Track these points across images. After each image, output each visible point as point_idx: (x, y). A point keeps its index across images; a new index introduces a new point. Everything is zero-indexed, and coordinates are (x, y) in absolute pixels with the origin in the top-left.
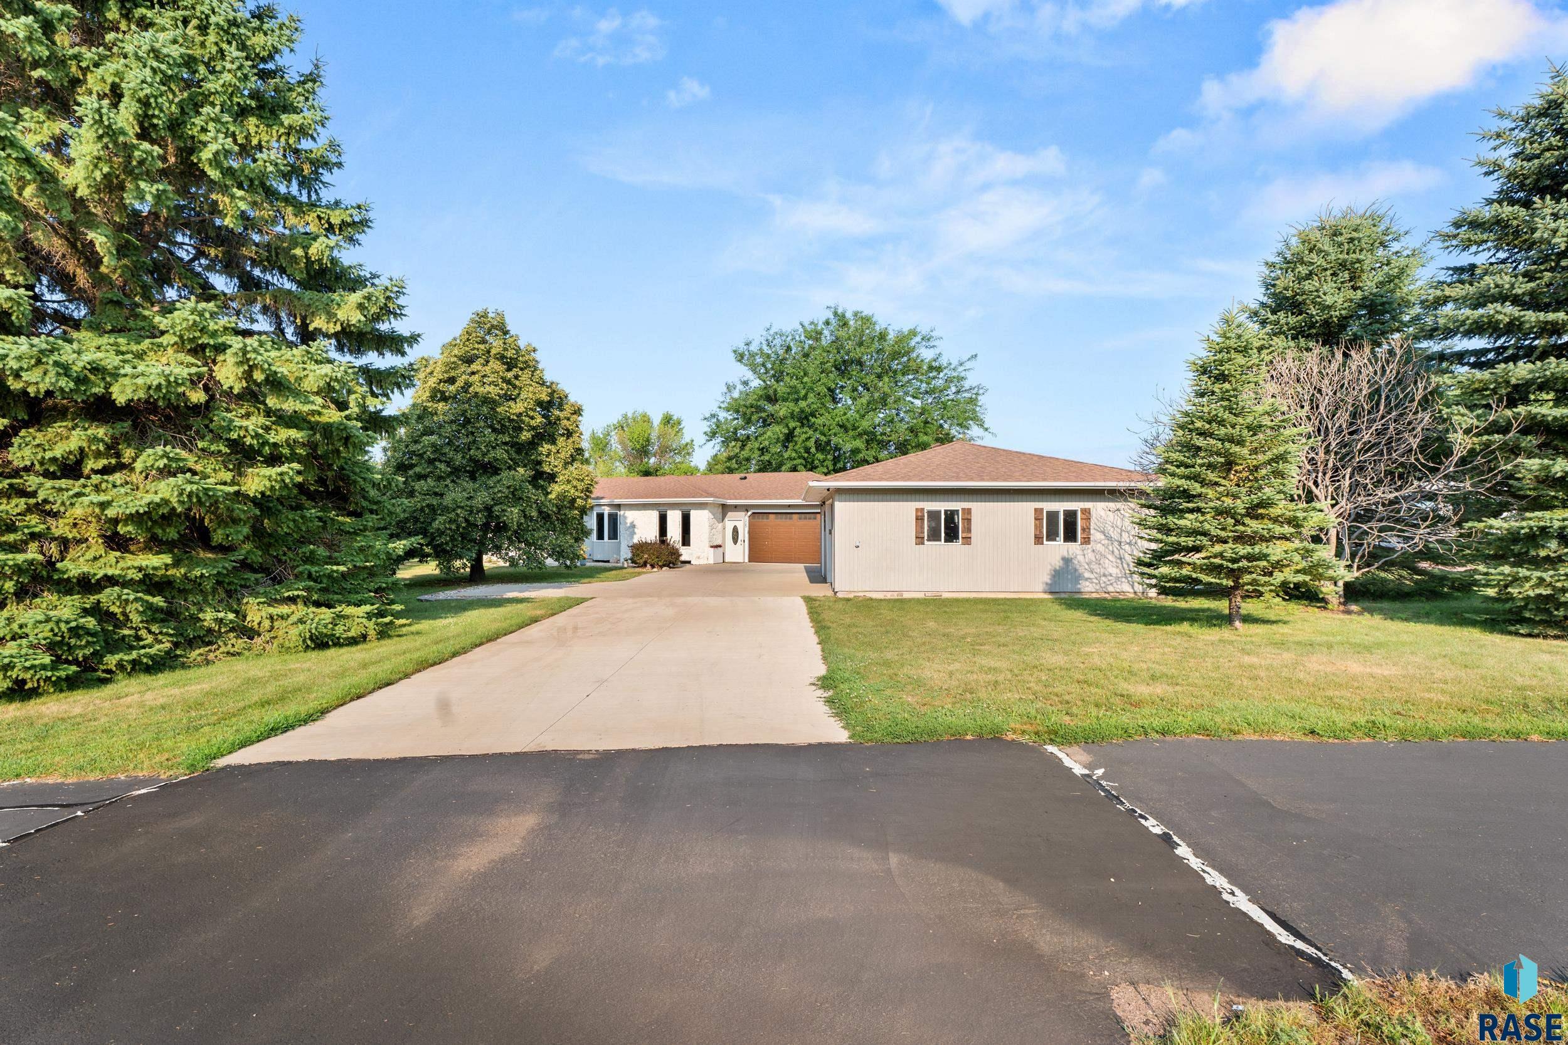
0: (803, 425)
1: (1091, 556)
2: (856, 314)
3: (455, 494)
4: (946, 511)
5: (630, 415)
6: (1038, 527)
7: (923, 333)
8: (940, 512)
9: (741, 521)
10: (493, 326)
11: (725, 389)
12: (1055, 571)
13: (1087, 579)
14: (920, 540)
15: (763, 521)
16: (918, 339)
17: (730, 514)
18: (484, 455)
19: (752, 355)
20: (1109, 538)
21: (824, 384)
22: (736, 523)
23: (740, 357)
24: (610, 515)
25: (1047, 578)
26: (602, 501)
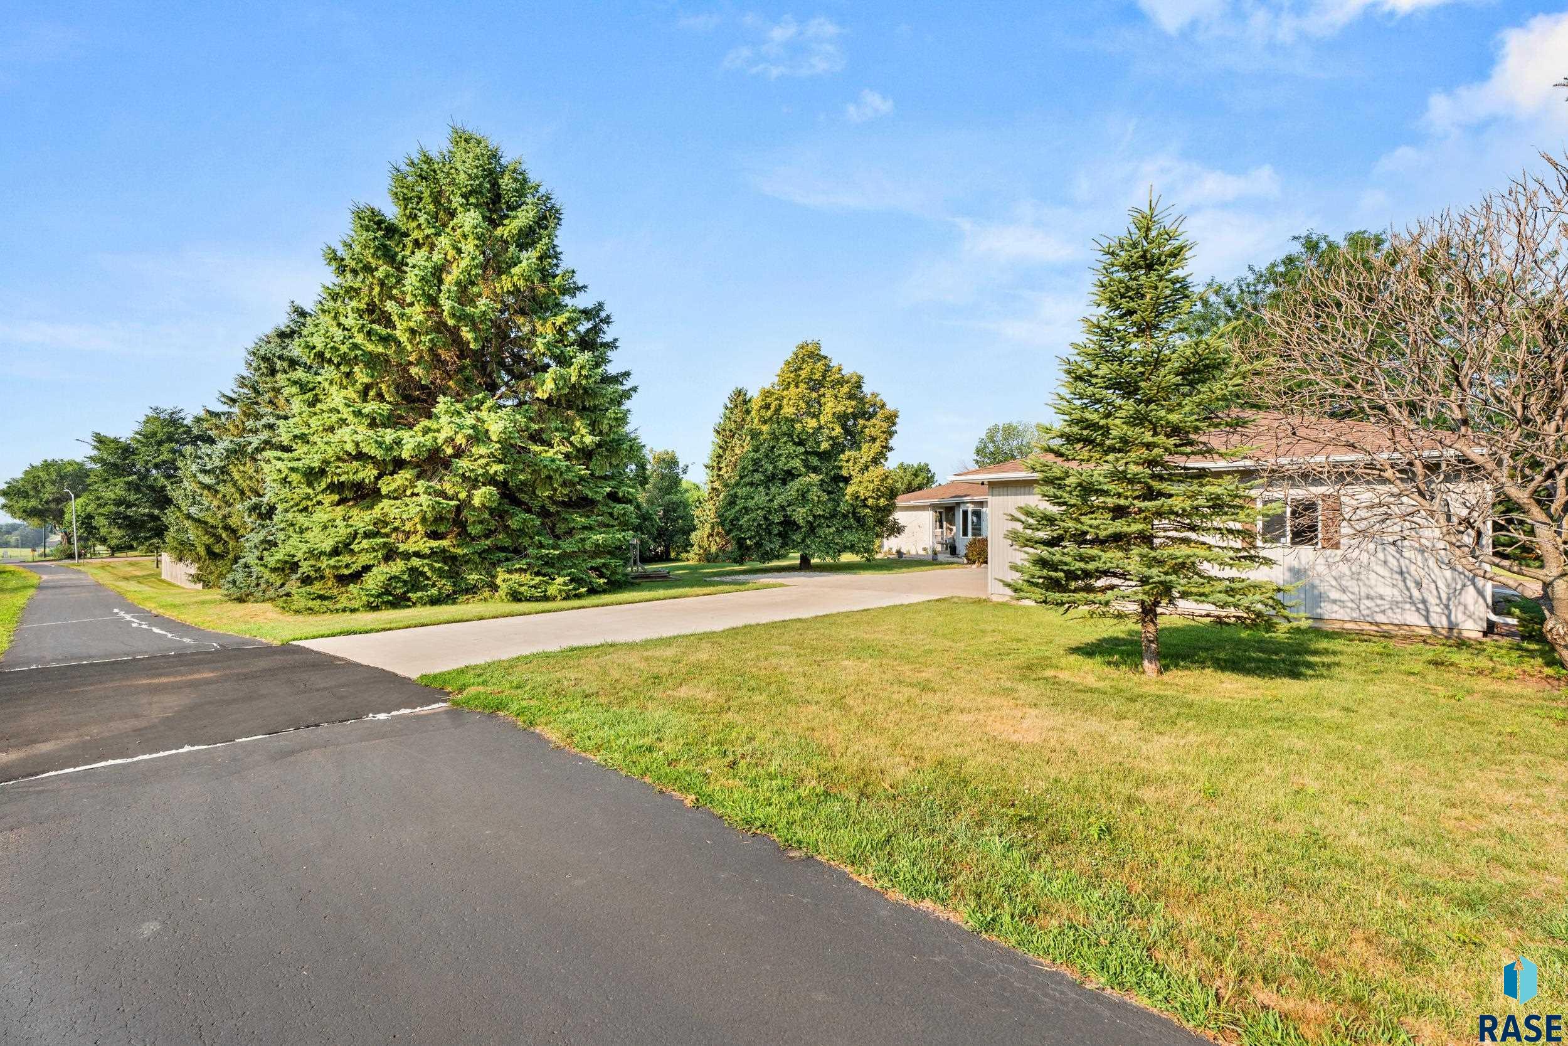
1: (1342, 567)
13: (1334, 602)
24: (973, 511)
26: (966, 499)
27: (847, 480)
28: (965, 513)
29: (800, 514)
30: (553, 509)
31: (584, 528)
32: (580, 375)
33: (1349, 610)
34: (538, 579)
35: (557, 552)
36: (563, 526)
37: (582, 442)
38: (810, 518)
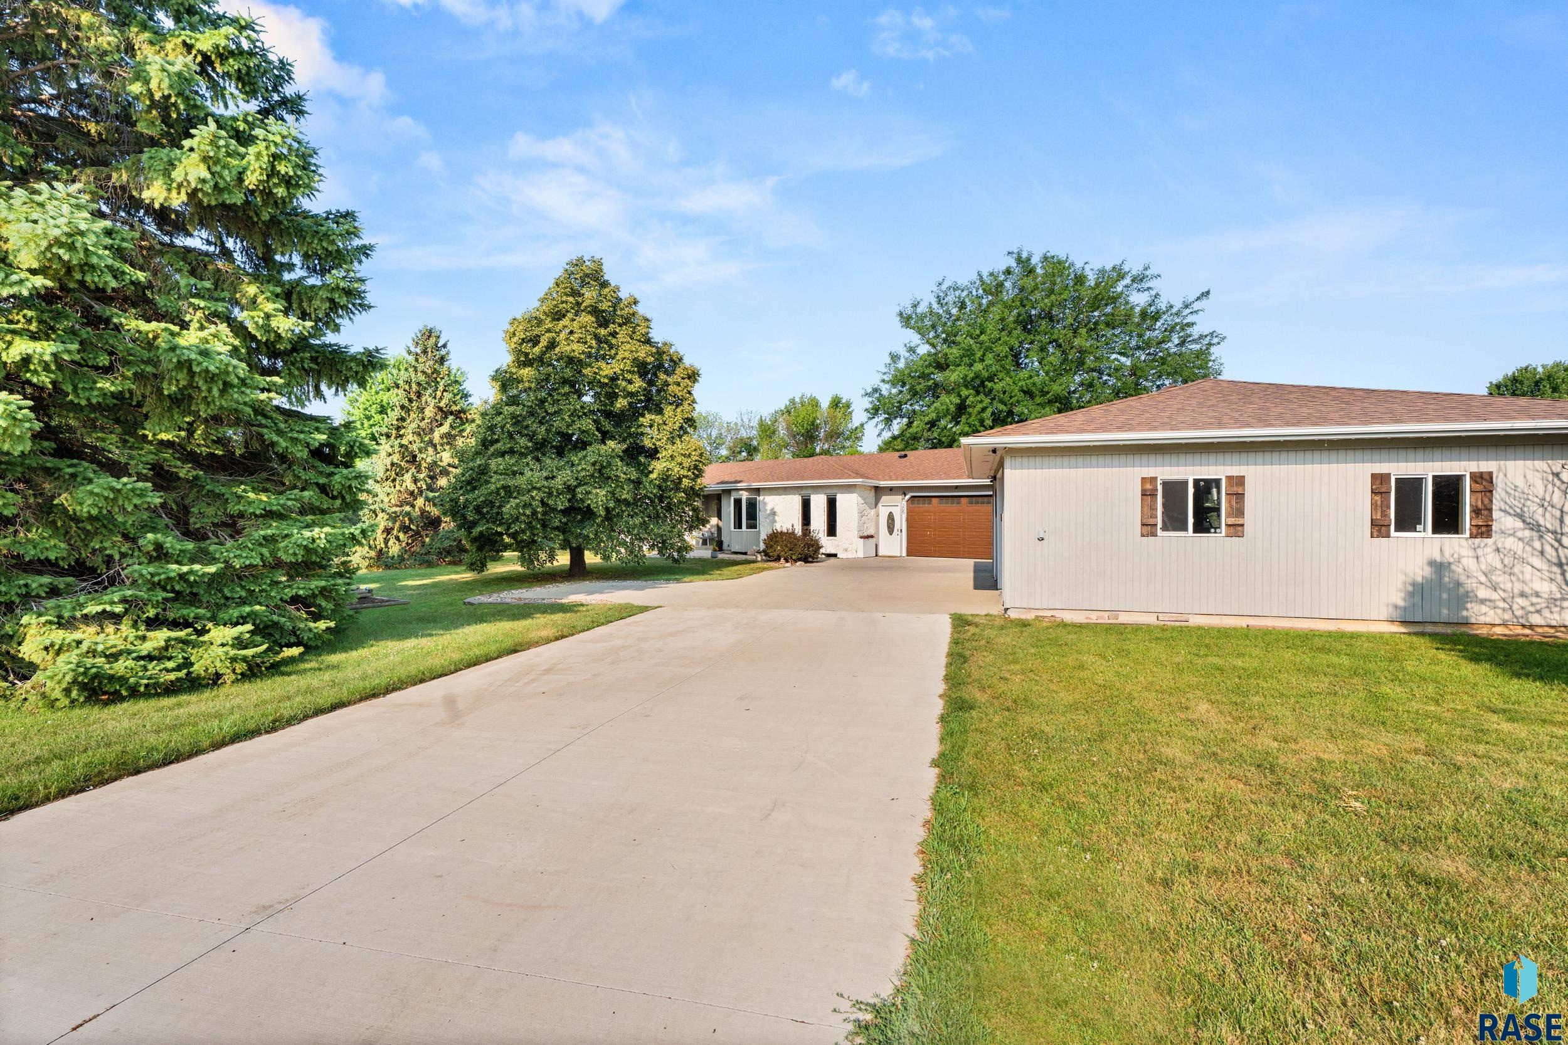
0: (978, 393)
1: (1493, 560)
2: (1045, 258)
3: (532, 474)
4: (1196, 482)
5: (797, 400)
6: (1378, 506)
7: (1134, 272)
8: (1186, 483)
9: (898, 506)
10: (587, 275)
11: (888, 360)
12: (1414, 584)
13: (1483, 601)
14: (1148, 529)
15: (924, 506)
16: (1127, 281)
17: (884, 498)
18: (568, 426)
19: (922, 318)
20: (1536, 527)
21: (1005, 343)
22: (892, 510)
23: (906, 320)
24: (748, 499)
25: (1398, 599)
26: (740, 485)
27: (653, 453)
28: (738, 502)
29: (599, 497)
30: (185, 471)
31: (269, 515)
32: (272, 173)
33: (1499, 611)
34: (159, 637)
35: (212, 569)
36: (210, 511)
37: (267, 328)
38: (612, 504)
